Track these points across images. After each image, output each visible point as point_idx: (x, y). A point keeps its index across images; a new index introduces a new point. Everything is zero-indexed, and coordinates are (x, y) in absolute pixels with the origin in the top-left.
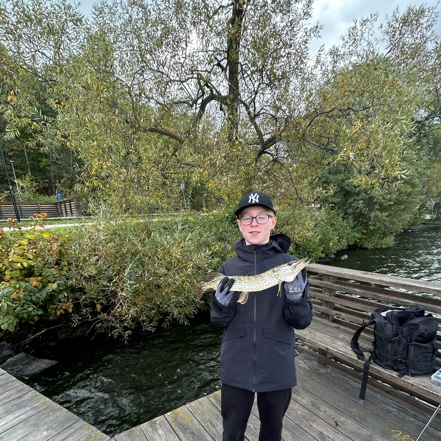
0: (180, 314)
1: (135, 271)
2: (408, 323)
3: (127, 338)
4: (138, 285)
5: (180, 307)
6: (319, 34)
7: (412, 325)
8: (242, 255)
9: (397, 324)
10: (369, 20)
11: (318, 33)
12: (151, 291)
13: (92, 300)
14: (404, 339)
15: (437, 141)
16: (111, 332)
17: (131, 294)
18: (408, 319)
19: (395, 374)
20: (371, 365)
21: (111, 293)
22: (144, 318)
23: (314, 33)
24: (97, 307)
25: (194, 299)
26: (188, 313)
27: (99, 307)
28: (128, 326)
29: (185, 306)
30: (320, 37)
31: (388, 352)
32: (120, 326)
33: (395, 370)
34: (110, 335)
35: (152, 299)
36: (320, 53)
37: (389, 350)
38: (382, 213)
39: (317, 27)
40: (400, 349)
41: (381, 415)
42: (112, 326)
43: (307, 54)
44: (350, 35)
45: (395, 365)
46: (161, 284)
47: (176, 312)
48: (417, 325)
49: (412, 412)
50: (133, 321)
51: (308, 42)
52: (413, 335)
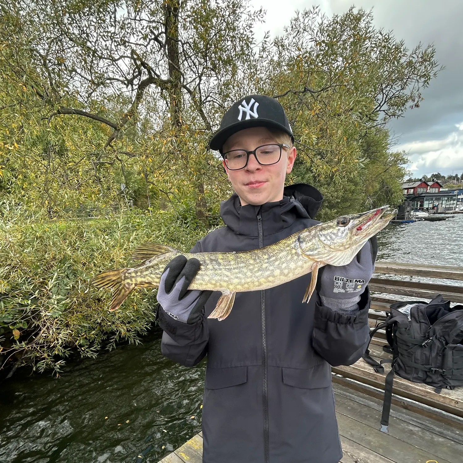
0: (128, 331)
1: (65, 283)
2: (442, 320)
3: (58, 370)
4: (68, 301)
5: (129, 323)
6: (263, 19)
7: (448, 321)
8: (235, 225)
9: (425, 322)
10: (311, 12)
11: (262, 17)
12: (88, 306)
13: (6, 326)
14: (437, 340)
15: (369, 144)
16: (36, 364)
17: (60, 313)
18: (437, 314)
19: (429, 389)
20: (394, 380)
21: (32, 314)
22: (81, 342)
23: (259, 17)
24: (14, 333)
25: (146, 311)
26: (139, 329)
27: (16, 334)
28: (60, 354)
29: (134, 321)
30: (264, 22)
31: (418, 360)
32: (49, 356)
33: (428, 384)
34: (34, 369)
35: (91, 316)
36: (265, 39)
37: (419, 357)
38: (331, 210)
39: (261, 11)
40: (434, 354)
41: (405, 440)
42: (36, 357)
43: (253, 38)
44: (292, 27)
45: (428, 376)
46: (102, 297)
47: (123, 330)
48: (453, 322)
49: (437, 429)
50: (65, 348)
51: (252, 26)
52: (449, 335)
